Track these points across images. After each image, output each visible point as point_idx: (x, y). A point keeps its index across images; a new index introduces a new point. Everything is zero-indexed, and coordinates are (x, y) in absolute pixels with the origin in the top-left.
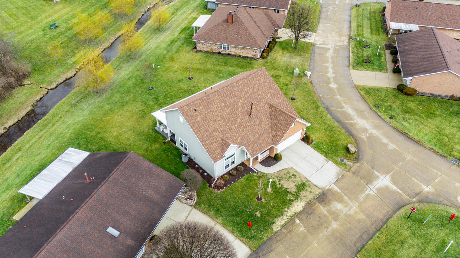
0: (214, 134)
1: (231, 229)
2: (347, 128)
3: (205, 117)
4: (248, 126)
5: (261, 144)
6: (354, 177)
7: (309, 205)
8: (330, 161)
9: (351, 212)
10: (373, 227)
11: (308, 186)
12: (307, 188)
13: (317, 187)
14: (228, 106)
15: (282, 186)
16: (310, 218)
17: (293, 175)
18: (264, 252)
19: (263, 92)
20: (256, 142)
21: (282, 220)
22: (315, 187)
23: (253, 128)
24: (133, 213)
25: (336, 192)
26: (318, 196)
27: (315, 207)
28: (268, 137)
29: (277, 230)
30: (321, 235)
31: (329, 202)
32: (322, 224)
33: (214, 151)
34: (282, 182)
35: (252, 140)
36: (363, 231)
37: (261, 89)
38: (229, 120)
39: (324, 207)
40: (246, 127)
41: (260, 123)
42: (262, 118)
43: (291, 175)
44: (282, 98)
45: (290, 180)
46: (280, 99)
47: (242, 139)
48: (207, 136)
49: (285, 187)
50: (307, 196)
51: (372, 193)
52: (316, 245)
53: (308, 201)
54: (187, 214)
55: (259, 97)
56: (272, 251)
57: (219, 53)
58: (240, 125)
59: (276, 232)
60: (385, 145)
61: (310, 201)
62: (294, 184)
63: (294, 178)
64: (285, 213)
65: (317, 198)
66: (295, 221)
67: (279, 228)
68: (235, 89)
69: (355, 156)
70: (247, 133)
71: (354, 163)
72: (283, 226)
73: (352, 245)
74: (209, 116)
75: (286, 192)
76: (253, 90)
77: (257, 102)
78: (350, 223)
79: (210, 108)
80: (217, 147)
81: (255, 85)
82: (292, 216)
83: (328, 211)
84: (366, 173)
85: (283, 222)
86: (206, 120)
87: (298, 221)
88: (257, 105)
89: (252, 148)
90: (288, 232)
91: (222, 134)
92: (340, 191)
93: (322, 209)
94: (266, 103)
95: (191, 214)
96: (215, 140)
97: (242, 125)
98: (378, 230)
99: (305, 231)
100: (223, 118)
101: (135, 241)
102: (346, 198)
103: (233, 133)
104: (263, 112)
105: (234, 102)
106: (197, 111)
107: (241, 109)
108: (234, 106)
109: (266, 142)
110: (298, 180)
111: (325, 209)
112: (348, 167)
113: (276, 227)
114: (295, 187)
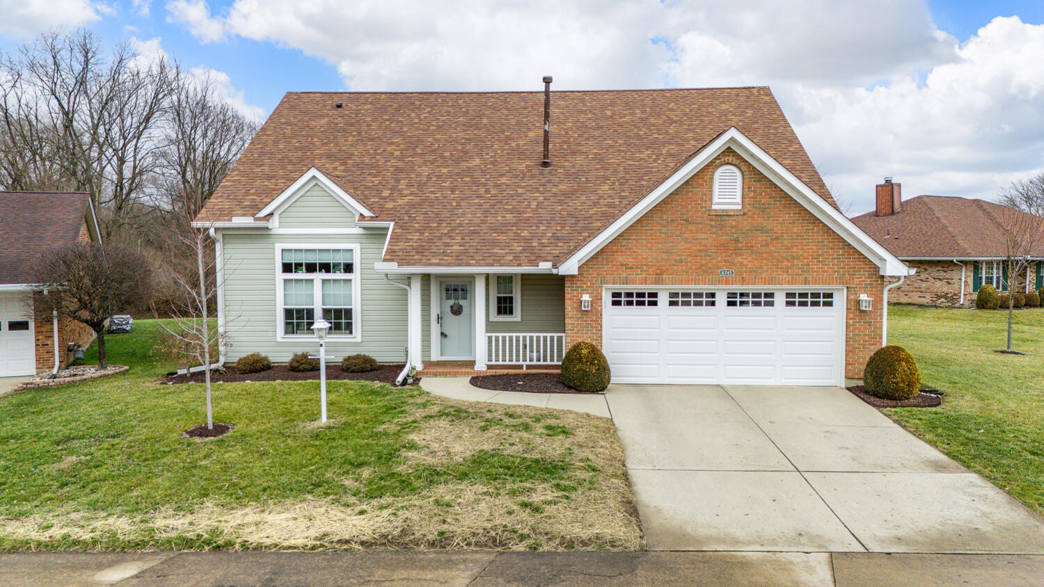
0: (320, 161)
3: (350, 125)
4: (497, 186)
8: (972, 477)
11: (564, 483)
12: (536, 485)
13: (631, 511)
14: (473, 126)
15: (408, 431)
17: (550, 428)
20: (474, 233)
21: (71, 525)
23: (518, 195)
26: (548, 546)
28: (557, 238)
34: (439, 423)
35: (463, 220)
40: (484, 185)
41: (567, 194)
43: (539, 425)
47: (414, 205)
49: (414, 438)
58: (465, 173)
61: (443, 539)
62: (488, 447)
63: (539, 435)
64: (166, 509)
66: (107, 564)
70: (464, 199)
74: (369, 126)
76: (644, 119)
77: (628, 144)
79: (397, 114)
82: (163, 536)
85: (53, 534)
86: (341, 130)
87: (119, 573)
88: (620, 151)
97: (470, 176)
100: (415, 142)
103: (398, 181)
104: (627, 173)
105: (519, 123)
106: (339, 109)
107: (522, 143)
108: (503, 132)
109: (527, 249)
110: (548, 447)
114: (462, 456)
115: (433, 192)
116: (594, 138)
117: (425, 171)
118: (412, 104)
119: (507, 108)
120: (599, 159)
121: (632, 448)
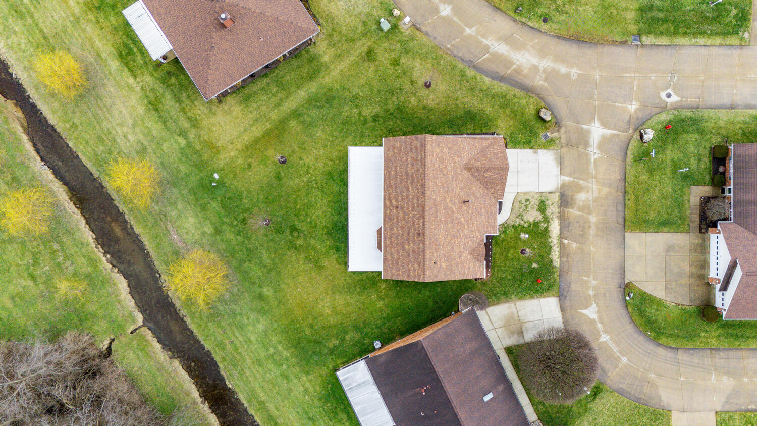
0: (463, 258)
1: (529, 296)
3: (445, 256)
4: (472, 213)
5: (491, 213)
6: (571, 150)
7: (562, 217)
8: (540, 151)
9: (596, 194)
10: (619, 193)
11: (546, 200)
12: (546, 203)
13: (552, 193)
14: (446, 222)
15: (528, 222)
16: (572, 230)
17: (526, 202)
18: (567, 290)
19: (450, 164)
20: (488, 217)
21: (555, 252)
22: (550, 195)
23: (476, 209)
24: (480, 373)
25: (570, 182)
26: (560, 202)
27: (566, 215)
28: (490, 200)
29: (559, 264)
30: (591, 237)
31: (572, 200)
32: (584, 227)
34: (525, 218)
35: (484, 220)
36: (615, 204)
37: (446, 163)
38: (458, 231)
39: (573, 208)
40: (472, 217)
41: (476, 197)
42: (472, 190)
43: (525, 203)
44: (466, 144)
45: (529, 209)
46: (466, 148)
47: (479, 232)
48: (461, 268)
49: (531, 220)
50: (553, 210)
51: (596, 156)
52: (594, 250)
53: (557, 214)
54: (487, 317)
55: (453, 173)
56: (570, 283)
57: (253, 75)
58: (467, 222)
59: (560, 266)
60: (568, 76)
61: (559, 213)
62: (535, 210)
63: (530, 204)
64: (552, 244)
65: (561, 204)
66: (564, 244)
67: (558, 260)
68: (434, 197)
69: (553, 122)
70: (477, 220)
71: (558, 131)
72: (561, 257)
73: (617, 225)
74: (446, 251)
75: (536, 224)
76: (444, 175)
77: (456, 181)
78: (602, 206)
79: (440, 245)
80: (474, 265)
81: (439, 166)
82: (558, 241)
83: (579, 210)
84: (576, 135)
85: (557, 253)
86: (448, 258)
87: (566, 242)
88: (459, 183)
89: (490, 226)
90: (567, 258)
91: (467, 250)
92: (572, 179)
93: (573, 212)
94: (462, 170)
95: (490, 315)
96: (468, 263)
97: (469, 220)
98: (625, 193)
99: (578, 245)
100: (454, 236)
101: (502, 383)
102: (581, 182)
103: (470, 237)
105: (445, 210)
106: (437, 262)
107: (454, 208)
108: (449, 214)
109: (493, 206)
110: (535, 203)
111: (575, 209)
112: (557, 142)
113: (556, 263)
114: (538, 213)
115: (475, 228)
116: (452, 189)
117: (466, 232)
118: (433, 242)
119: (436, 214)
120: (462, 189)
121: (531, 191)
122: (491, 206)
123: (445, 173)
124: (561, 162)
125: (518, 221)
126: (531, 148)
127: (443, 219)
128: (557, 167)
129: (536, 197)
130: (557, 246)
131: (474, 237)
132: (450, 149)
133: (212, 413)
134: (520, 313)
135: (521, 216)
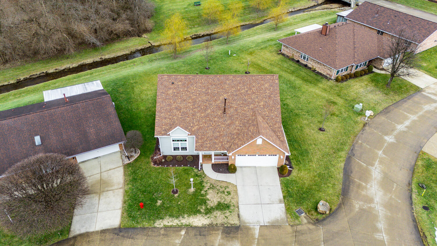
0: (175, 111)
1: (127, 199)
2: (349, 186)
3: (178, 93)
4: (215, 121)
5: (215, 143)
6: (291, 235)
7: (211, 227)
8: (283, 205)
11: (230, 210)
12: (227, 211)
13: (239, 217)
14: (207, 94)
15: (206, 194)
16: (197, 238)
17: (227, 192)
18: (126, 235)
19: (257, 97)
20: (211, 140)
21: (171, 222)
22: (236, 215)
23: (219, 125)
25: (253, 235)
26: (229, 226)
27: (214, 232)
28: (228, 142)
29: (158, 226)
31: (233, 237)
33: (163, 125)
34: (211, 191)
35: (209, 135)
37: (257, 93)
38: (199, 106)
39: (222, 238)
40: (212, 121)
41: (229, 125)
42: (236, 121)
43: (226, 191)
44: (276, 113)
45: (220, 195)
46: (273, 113)
47: (198, 129)
48: (166, 109)
49: (208, 197)
50: (219, 218)
53: (215, 223)
55: (249, 100)
56: (132, 238)
57: (298, 61)
58: (207, 116)
59: (155, 228)
60: (376, 230)
61: (217, 224)
62: (219, 200)
63: (226, 195)
64: (181, 218)
65: (227, 227)
66: (181, 230)
67: (162, 226)
68: (228, 82)
69: (320, 217)
70: (208, 127)
71: (309, 223)
72: (166, 227)
74: (182, 94)
75: (204, 202)
76: (247, 91)
77: (243, 103)
79: (188, 87)
80: (168, 123)
81: (254, 87)
82: (184, 224)
84: (310, 240)
85: (170, 224)
86: (176, 96)
87: (183, 232)
88: (241, 107)
89: (203, 143)
90: (163, 235)
91: (181, 115)
92: (257, 237)
93: (217, 239)
94: (252, 109)
95: (116, 169)
96: (170, 117)
97: (209, 117)
100: (194, 102)
103: (193, 119)
104: (242, 117)
105: (218, 93)
106: (173, 85)
107: (219, 102)
108: (214, 97)
109: (222, 145)
110: (227, 199)
111: (221, 241)
112: (297, 222)
113: (159, 224)
114: (216, 203)
115: (201, 124)
116: (235, 100)
117: (199, 115)
118: (191, 82)
119: (214, 84)
120: (236, 110)
121: (240, 197)
122: (222, 142)
123: (249, 92)
124: (274, 226)
125: (207, 186)
126: (284, 197)
127: (210, 91)
128: (269, 222)
129: (233, 201)
130: (179, 223)
131: (193, 123)
132: (270, 97)
133: (93, 61)
134: (111, 192)
135: (212, 187)
